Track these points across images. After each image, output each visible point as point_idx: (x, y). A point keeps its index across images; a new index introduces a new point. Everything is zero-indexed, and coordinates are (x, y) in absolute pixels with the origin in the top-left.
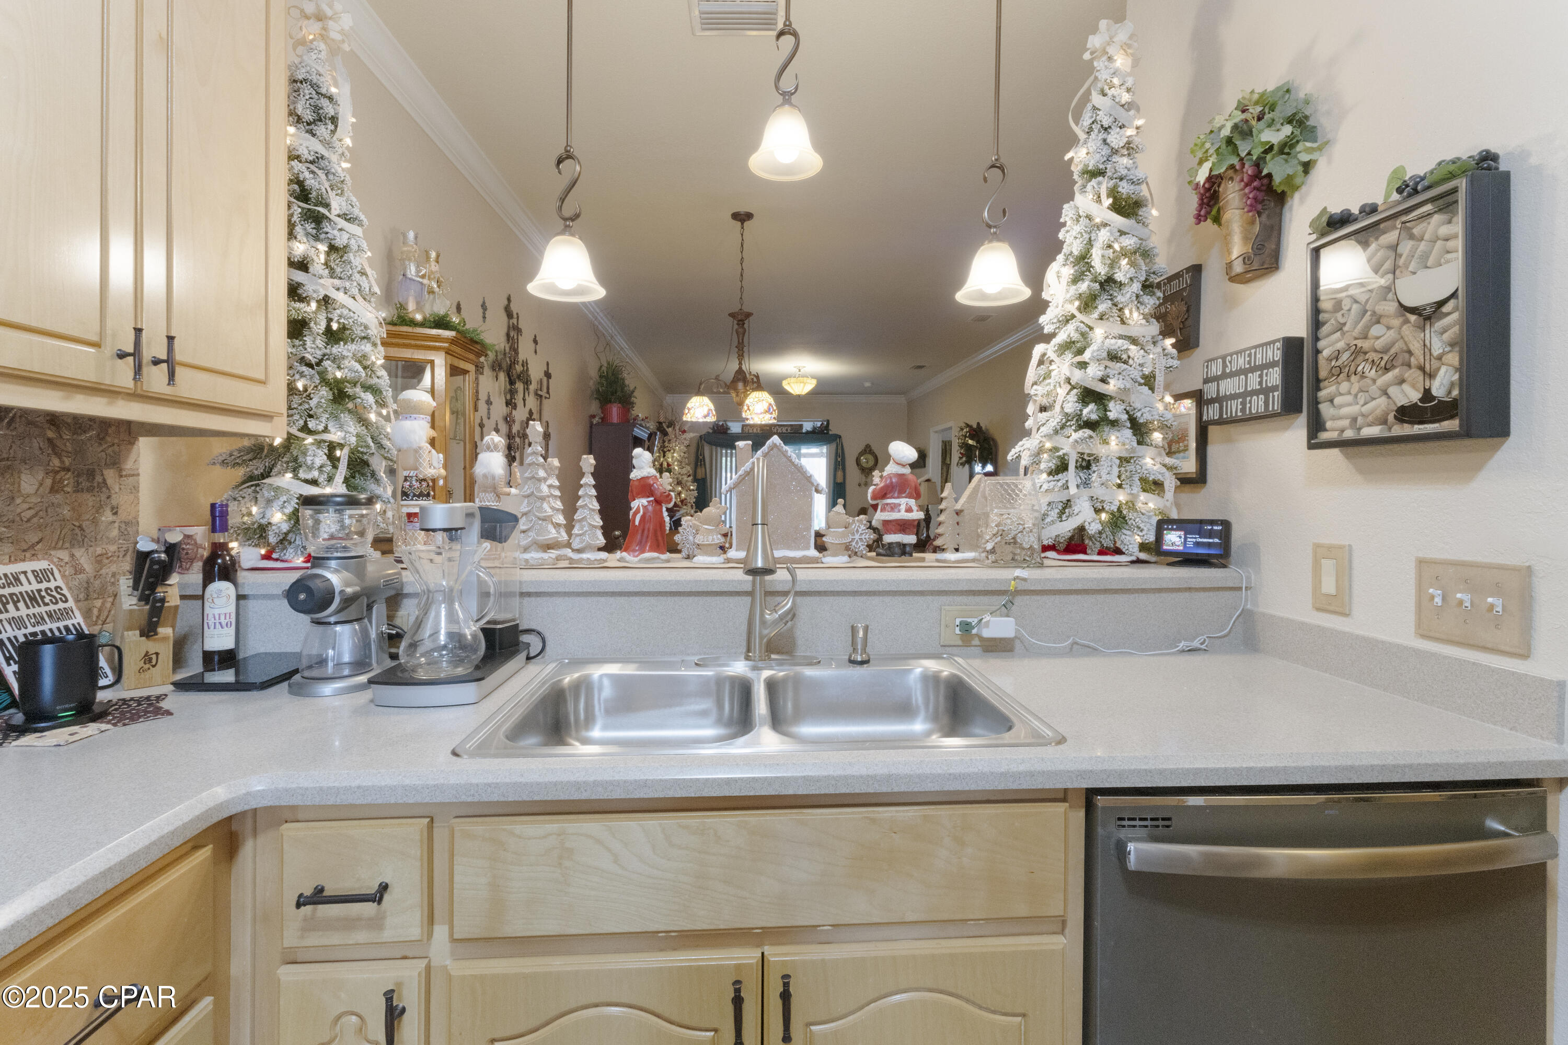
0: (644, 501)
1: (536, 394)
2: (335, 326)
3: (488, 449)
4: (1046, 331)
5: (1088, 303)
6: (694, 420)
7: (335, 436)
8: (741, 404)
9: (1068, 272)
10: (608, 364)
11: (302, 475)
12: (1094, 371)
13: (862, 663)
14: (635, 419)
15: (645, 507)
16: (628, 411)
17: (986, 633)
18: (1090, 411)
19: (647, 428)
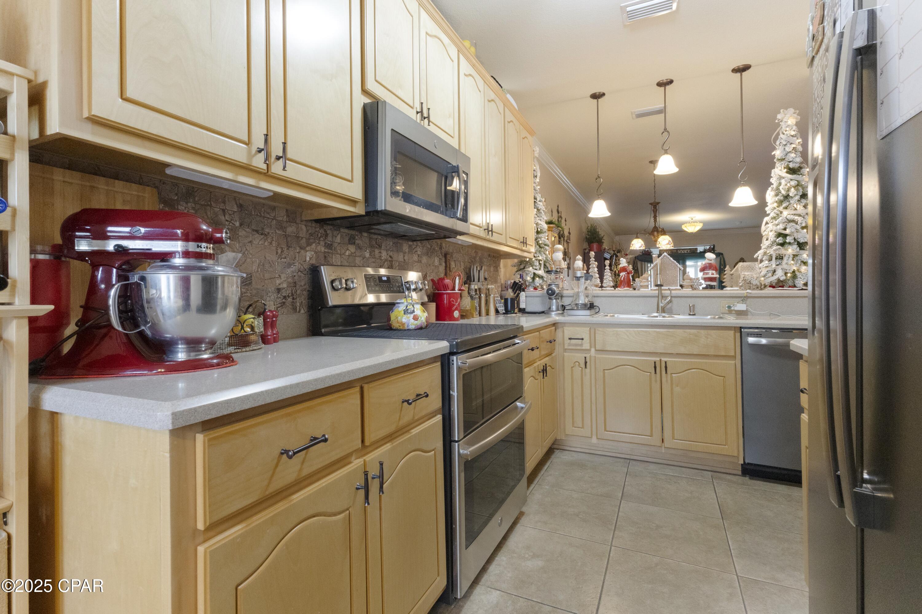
0: (624, 273)
1: (567, 241)
2: (539, 230)
3: (578, 260)
4: (767, 213)
5: (780, 203)
6: (635, 249)
7: (540, 258)
8: (656, 241)
9: (773, 193)
10: (591, 225)
11: (534, 268)
12: (781, 226)
13: (693, 315)
14: (604, 250)
15: (624, 275)
16: (601, 246)
17: (736, 309)
18: (780, 240)
19: (610, 253)
